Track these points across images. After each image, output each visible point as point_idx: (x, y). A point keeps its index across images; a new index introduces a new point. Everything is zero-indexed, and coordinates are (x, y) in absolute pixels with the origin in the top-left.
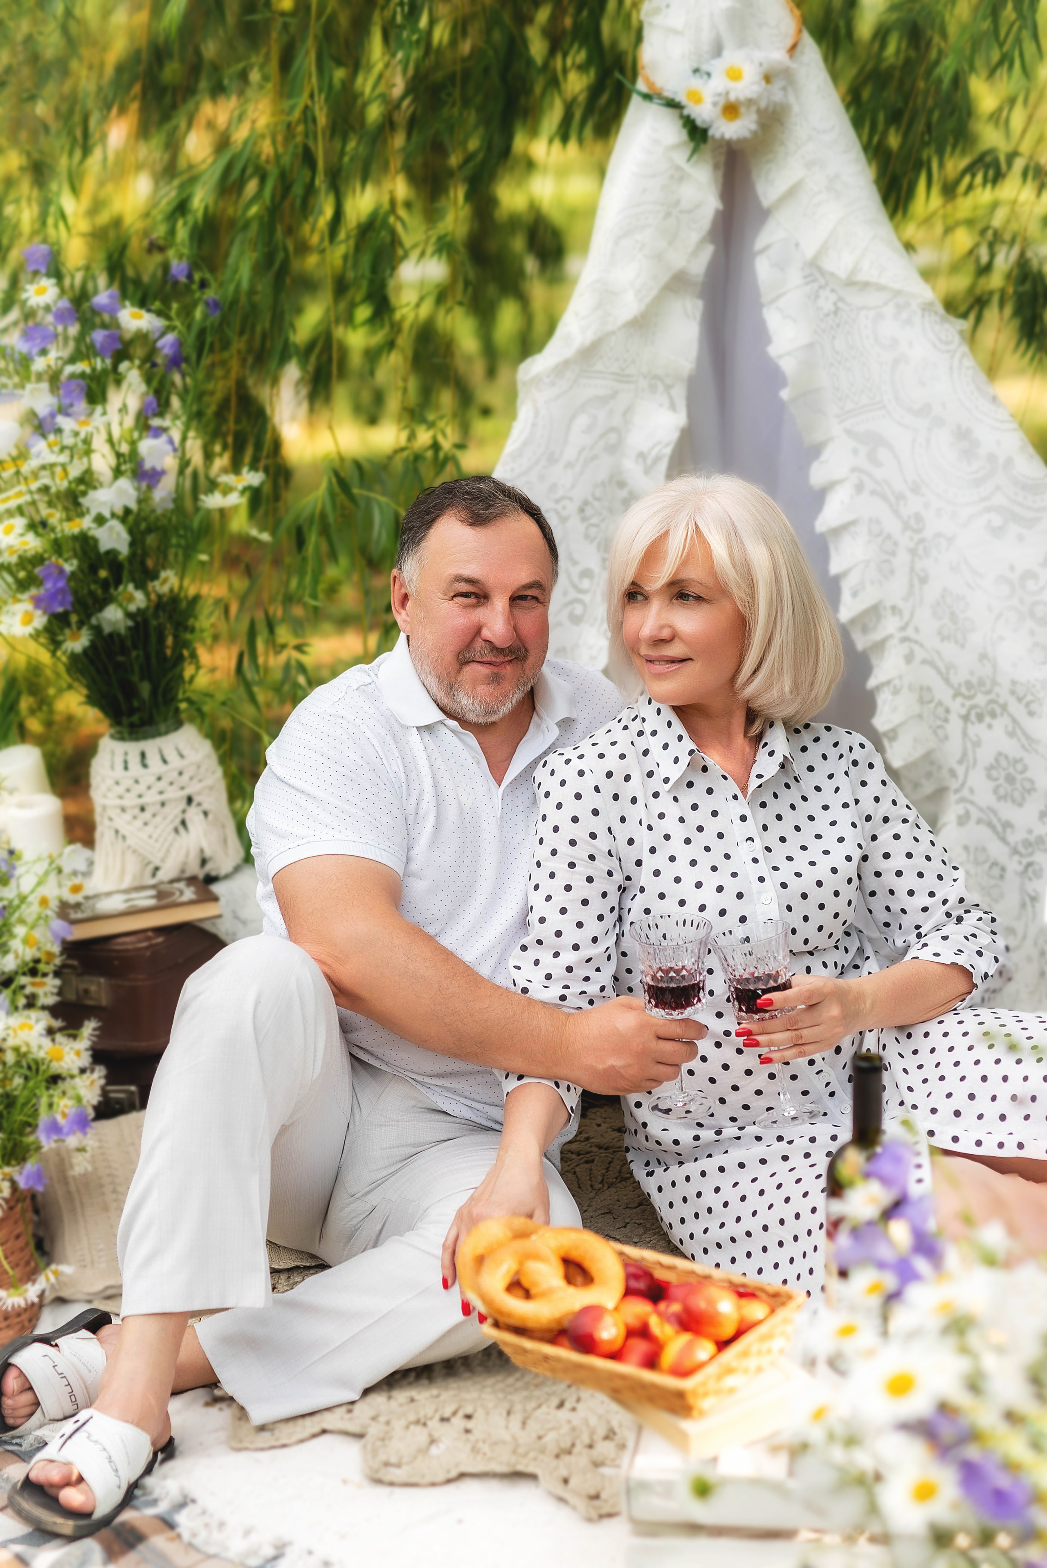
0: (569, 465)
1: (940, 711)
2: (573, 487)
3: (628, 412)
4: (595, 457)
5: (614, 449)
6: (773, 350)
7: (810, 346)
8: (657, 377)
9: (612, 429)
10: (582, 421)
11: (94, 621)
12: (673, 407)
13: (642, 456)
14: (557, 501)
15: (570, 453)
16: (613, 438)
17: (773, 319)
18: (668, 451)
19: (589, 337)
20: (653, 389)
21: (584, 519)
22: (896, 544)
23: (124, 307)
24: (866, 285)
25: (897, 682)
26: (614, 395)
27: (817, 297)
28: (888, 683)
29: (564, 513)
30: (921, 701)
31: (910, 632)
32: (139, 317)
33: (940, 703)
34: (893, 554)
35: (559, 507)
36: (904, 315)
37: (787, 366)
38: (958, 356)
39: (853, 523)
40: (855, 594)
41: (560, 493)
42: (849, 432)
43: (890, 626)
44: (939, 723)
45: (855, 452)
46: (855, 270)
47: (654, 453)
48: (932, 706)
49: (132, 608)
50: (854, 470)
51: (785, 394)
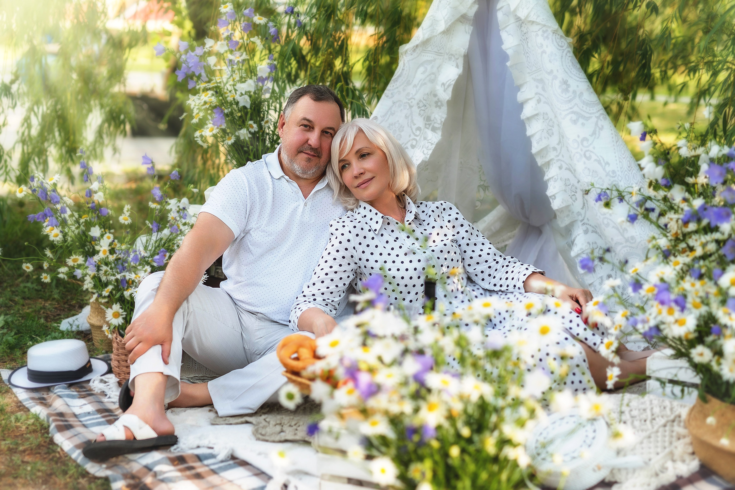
0: (415, 86)
1: (573, 188)
2: (416, 94)
3: (439, 67)
4: (425, 84)
5: (432, 81)
6: (504, 47)
7: (518, 45)
8: (452, 55)
9: (433, 73)
10: (422, 69)
11: (237, 134)
12: (457, 66)
13: (443, 84)
14: (409, 100)
15: (416, 82)
16: (433, 76)
17: (504, 35)
18: (453, 83)
19: (426, 37)
20: (450, 59)
21: (419, 107)
22: (553, 122)
23: (256, 15)
24: (533, 22)
25: (556, 177)
26: (435, 60)
27: (521, 26)
28: (552, 177)
29: (411, 104)
30: (566, 185)
31: (560, 157)
32: (261, 19)
33: (573, 185)
34: (553, 126)
35: (410, 102)
36: (545, 35)
37: (509, 52)
38: (565, 52)
39: (537, 115)
40: (538, 143)
41: (411, 96)
42: (535, 80)
43: (552, 155)
44: (573, 193)
45: (537, 87)
46: (528, 16)
47: (448, 83)
48: (570, 187)
49: (252, 130)
50: (536, 94)
51: (508, 64)
